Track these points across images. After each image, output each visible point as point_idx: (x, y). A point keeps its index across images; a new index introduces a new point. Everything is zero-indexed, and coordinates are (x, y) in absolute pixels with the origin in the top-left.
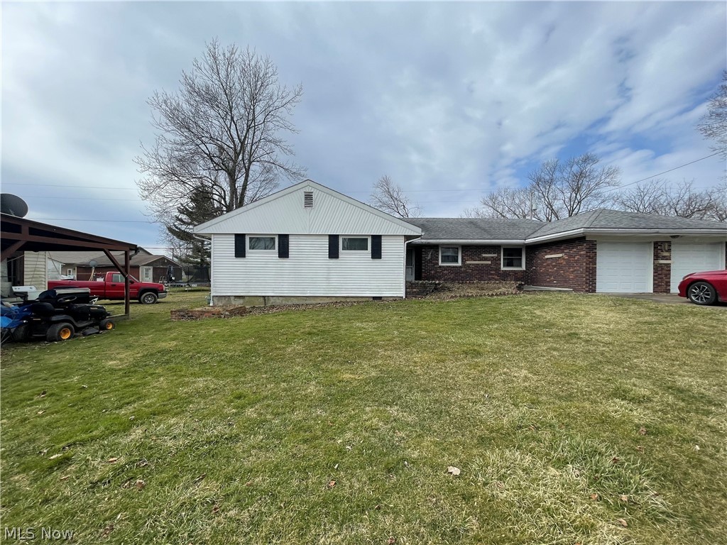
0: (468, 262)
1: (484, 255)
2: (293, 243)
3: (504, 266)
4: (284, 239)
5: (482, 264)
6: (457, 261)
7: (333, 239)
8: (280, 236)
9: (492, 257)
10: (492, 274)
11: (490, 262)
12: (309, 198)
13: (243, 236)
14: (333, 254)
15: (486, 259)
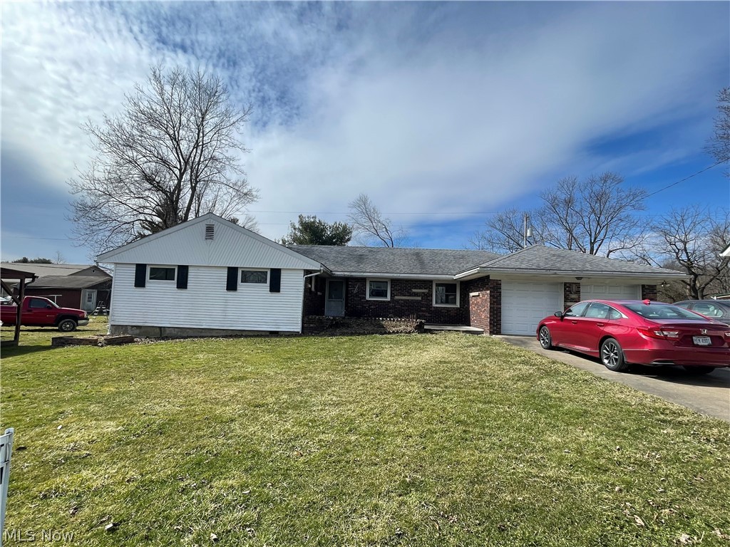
0: (396, 297)
1: (414, 290)
2: (192, 274)
3: (436, 303)
4: (184, 270)
5: (412, 300)
6: (386, 296)
7: (232, 272)
8: (180, 267)
9: (423, 293)
10: (423, 311)
11: (420, 298)
12: (210, 229)
13: (144, 266)
14: (232, 286)
15: (416, 294)
